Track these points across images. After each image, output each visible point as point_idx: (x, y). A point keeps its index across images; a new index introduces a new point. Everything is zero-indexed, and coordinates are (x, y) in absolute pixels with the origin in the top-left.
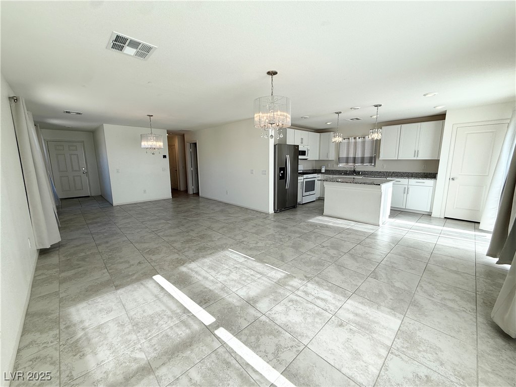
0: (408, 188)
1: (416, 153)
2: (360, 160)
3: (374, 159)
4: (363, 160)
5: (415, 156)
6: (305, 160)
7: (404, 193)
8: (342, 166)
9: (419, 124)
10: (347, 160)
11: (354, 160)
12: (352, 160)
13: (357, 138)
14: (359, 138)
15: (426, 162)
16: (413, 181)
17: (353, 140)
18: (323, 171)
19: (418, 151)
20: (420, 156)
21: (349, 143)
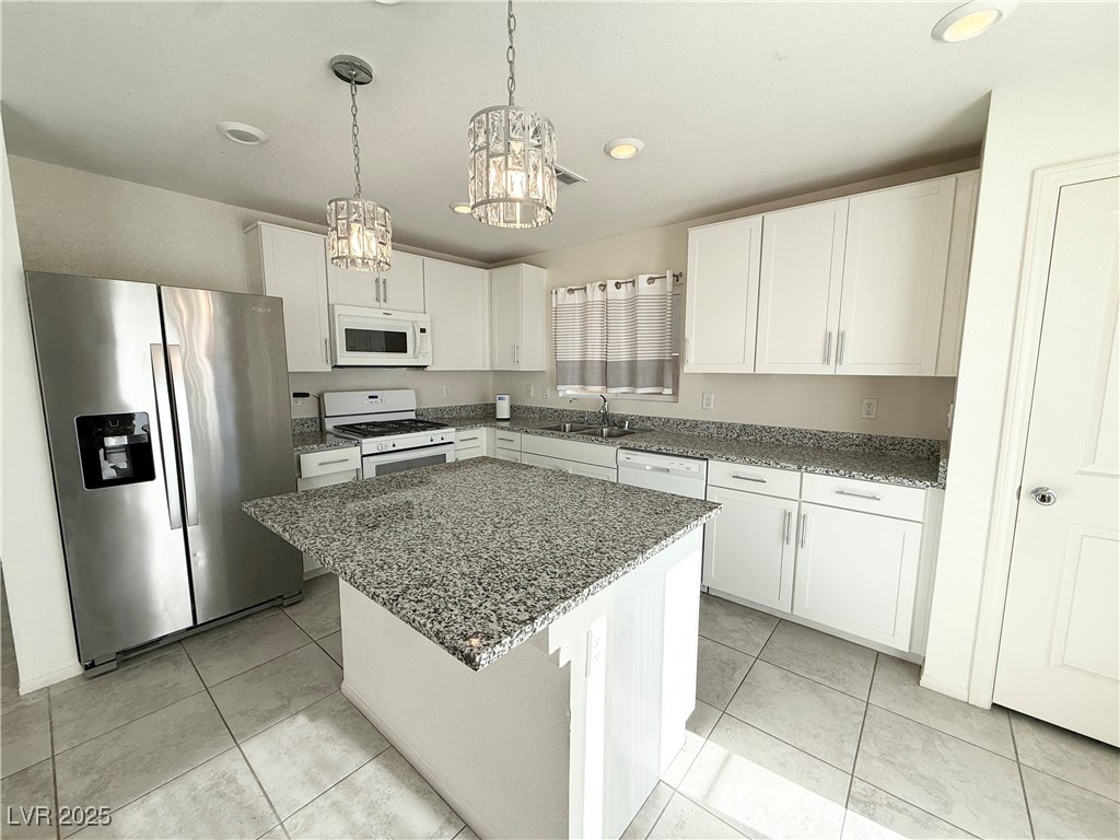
0: (801, 518)
1: (834, 344)
2: (624, 375)
3: (668, 368)
4: (633, 374)
5: (827, 360)
6: (418, 372)
7: (785, 539)
8: (571, 394)
9: (842, 202)
10: (582, 373)
11: (606, 373)
12: (596, 373)
13: (611, 284)
14: (618, 285)
15: (876, 386)
16: (822, 485)
17: (598, 295)
18: (503, 411)
19: (841, 335)
20: (848, 357)
21: (585, 305)
